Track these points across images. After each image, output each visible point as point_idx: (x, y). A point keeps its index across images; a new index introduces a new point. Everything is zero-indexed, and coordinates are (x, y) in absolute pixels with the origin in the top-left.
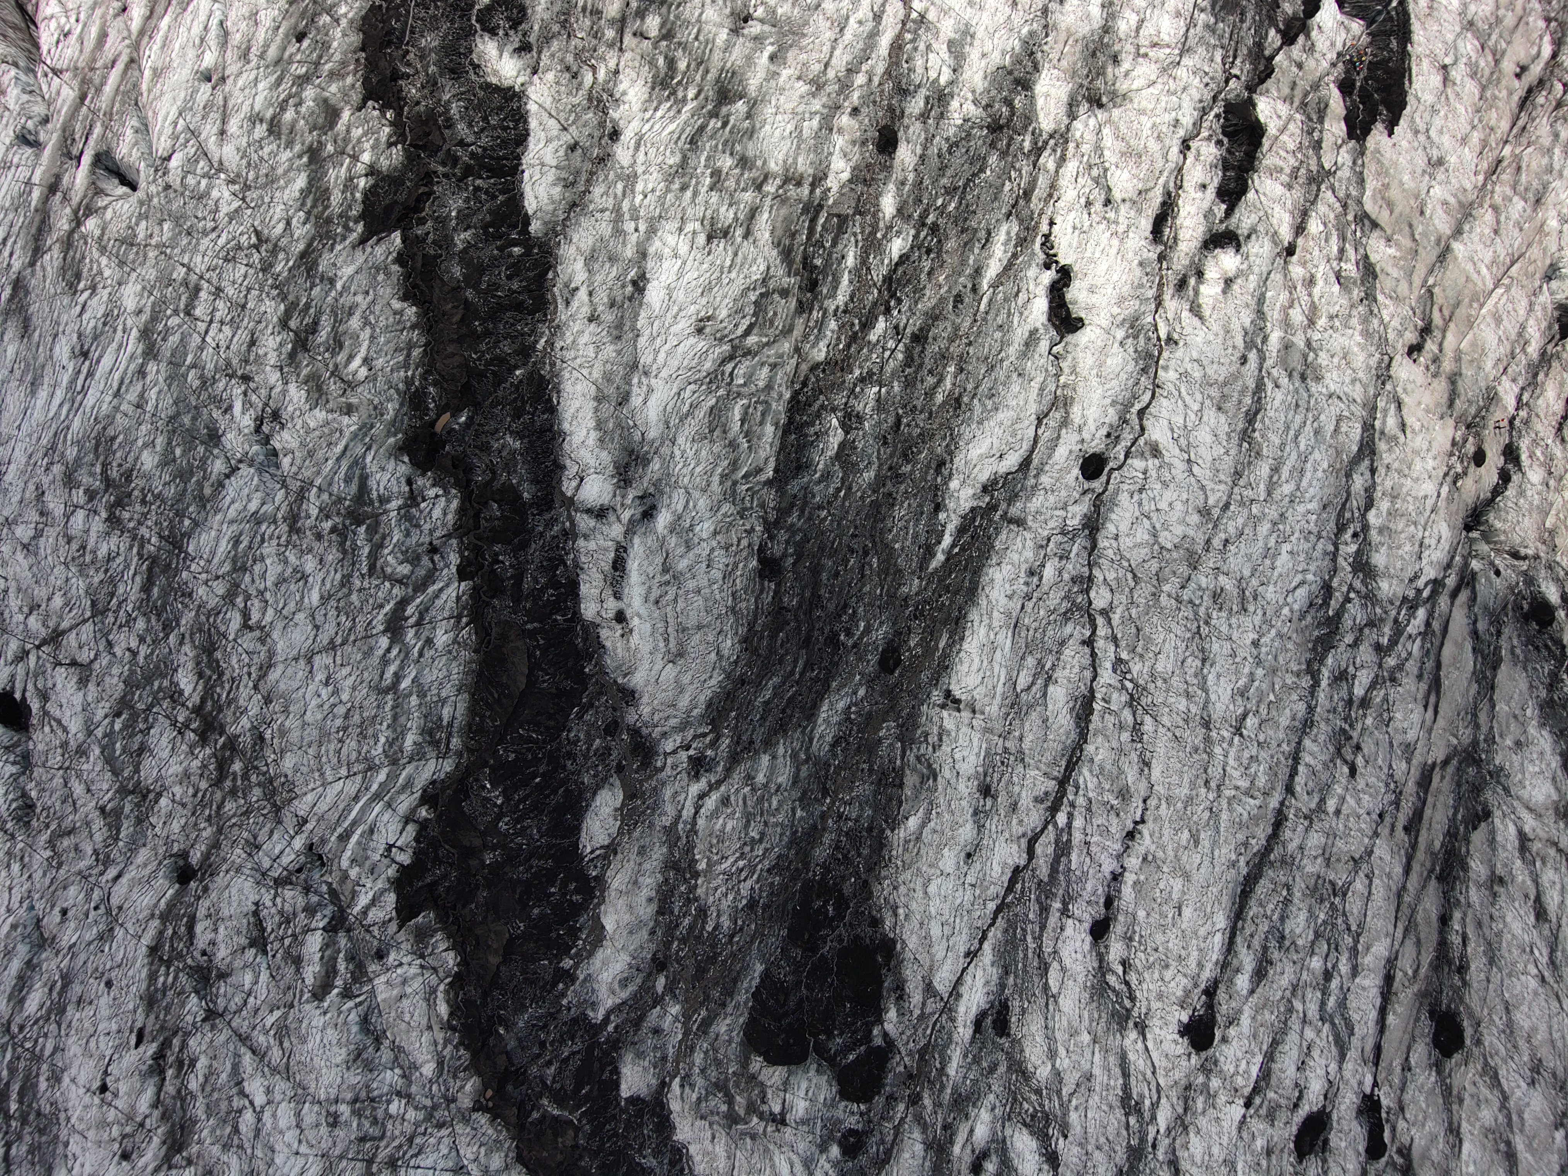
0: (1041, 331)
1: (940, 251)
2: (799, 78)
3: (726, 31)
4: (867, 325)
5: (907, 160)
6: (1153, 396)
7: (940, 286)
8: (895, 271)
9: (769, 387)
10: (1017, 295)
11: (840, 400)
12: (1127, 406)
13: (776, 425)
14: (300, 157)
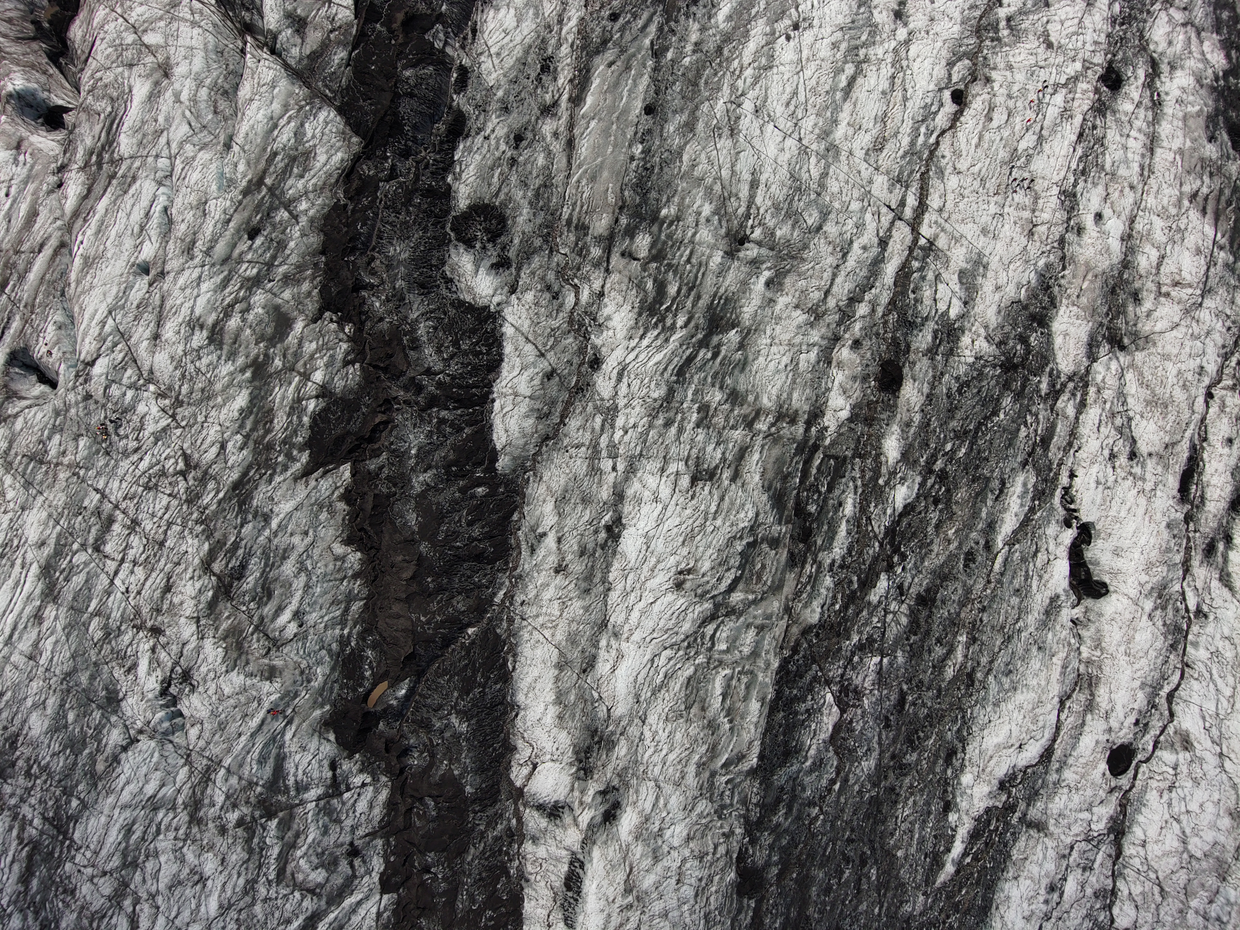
0: (1063, 598)
1: (949, 502)
2: (797, 307)
3: (721, 253)
4: (868, 583)
5: (913, 400)
6: (1182, 677)
7: (949, 542)
8: (898, 523)
9: (755, 654)
10: (1035, 554)
11: (835, 671)
12: (1155, 689)
13: (763, 700)
14: (243, 371)
